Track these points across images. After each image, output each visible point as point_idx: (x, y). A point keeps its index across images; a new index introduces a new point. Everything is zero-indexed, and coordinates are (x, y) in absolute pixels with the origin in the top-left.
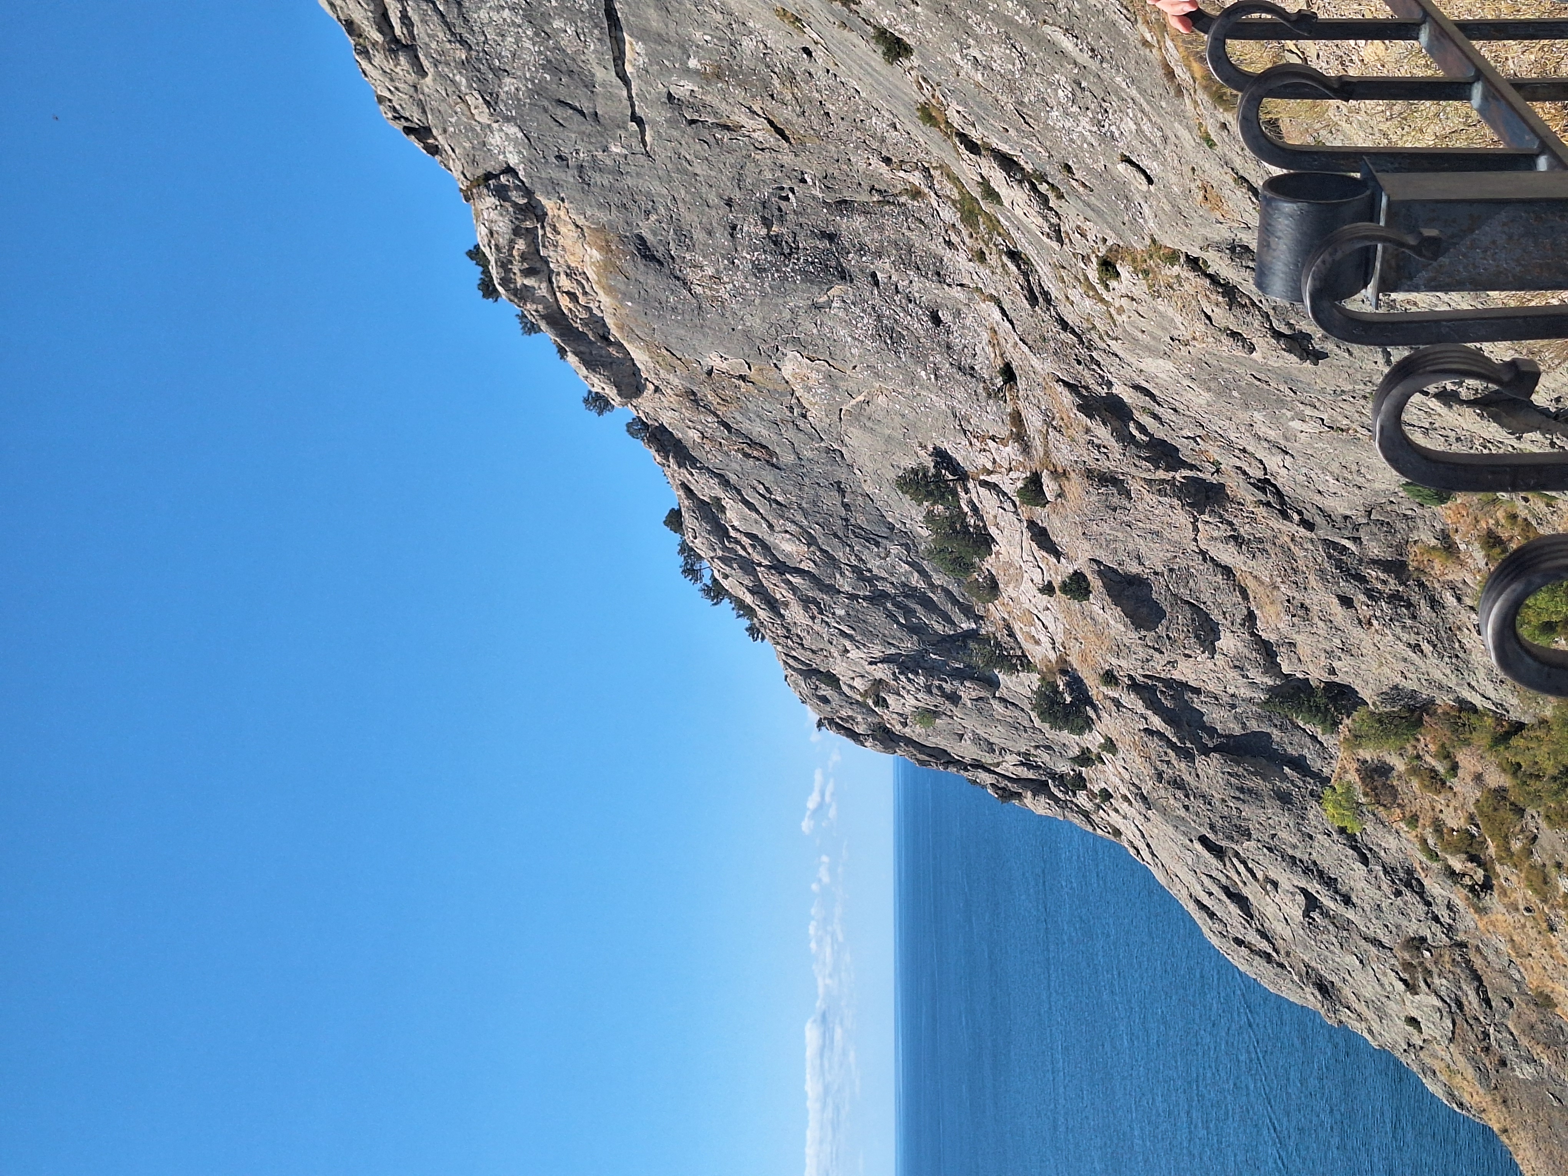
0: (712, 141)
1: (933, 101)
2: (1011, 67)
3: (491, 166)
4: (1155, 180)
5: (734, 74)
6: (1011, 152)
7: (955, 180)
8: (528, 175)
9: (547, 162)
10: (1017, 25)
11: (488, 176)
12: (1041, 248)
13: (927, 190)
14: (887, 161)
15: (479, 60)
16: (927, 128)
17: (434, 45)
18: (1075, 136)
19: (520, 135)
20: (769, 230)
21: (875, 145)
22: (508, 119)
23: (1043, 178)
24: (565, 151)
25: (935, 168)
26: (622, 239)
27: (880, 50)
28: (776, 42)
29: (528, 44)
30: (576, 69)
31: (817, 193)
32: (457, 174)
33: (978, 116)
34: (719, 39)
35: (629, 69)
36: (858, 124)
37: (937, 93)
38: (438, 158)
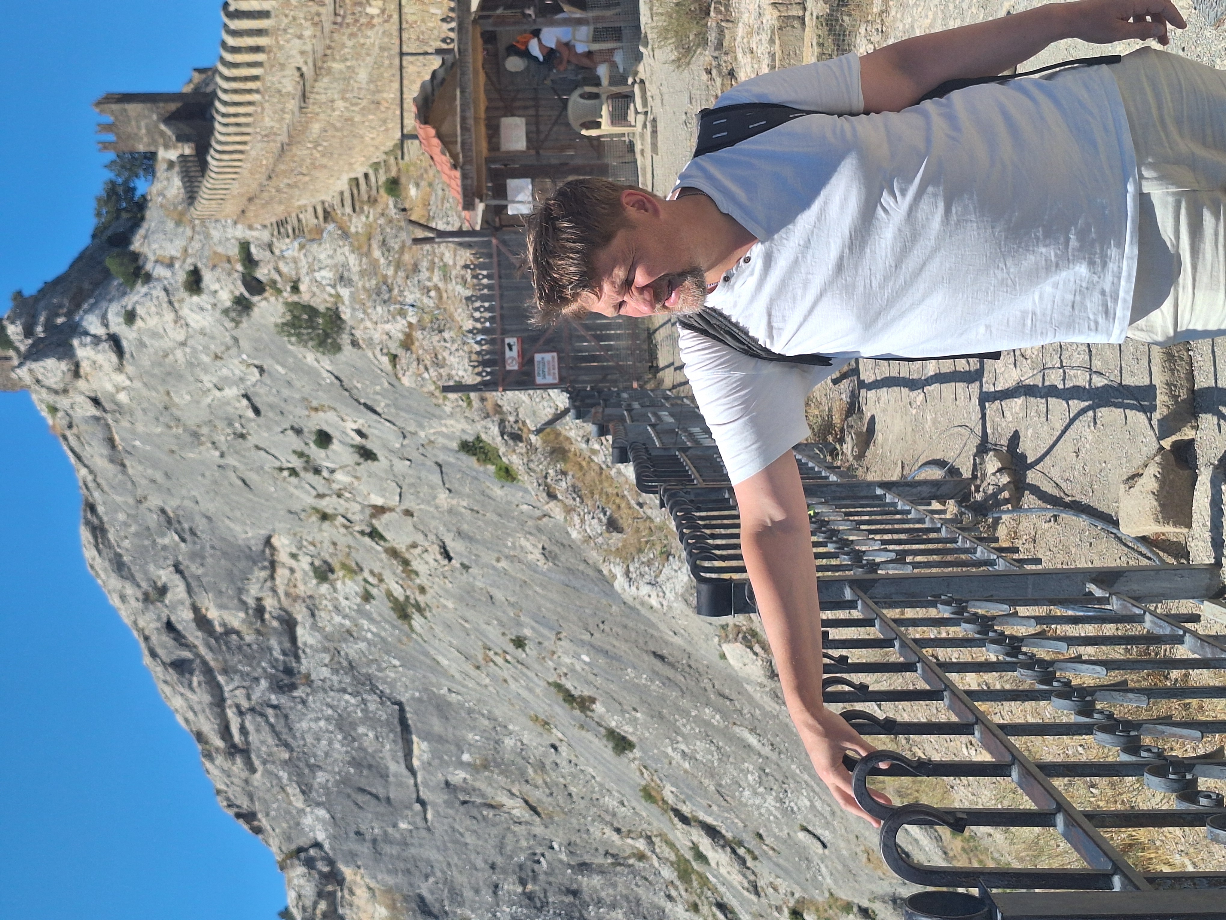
0: (479, 817)
1: (653, 784)
2: (710, 757)
3: (303, 842)
4: (828, 845)
5: (498, 765)
6: (715, 823)
7: (672, 845)
8: (332, 848)
9: (348, 837)
10: (714, 726)
11: (300, 850)
12: (743, 901)
13: (649, 854)
14: (618, 831)
15: (299, 759)
16: (648, 805)
17: (264, 749)
18: (763, 811)
19: (327, 816)
20: (525, 887)
21: (608, 818)
22: (319, 804)
23: (741, 844)
24: (363, 828)
25: (656, 836)
26: (406, 899)
27: (611, 745)
28: (531, 740)
29: (337, 746)
30: (373, 763)
31: (563, 857)
32: (274, 849)
33: (688, 796)
34: (487, 739)
35: (416, 763)
36: (594, 802)
37: (655, 778)
38: (260, 836)
